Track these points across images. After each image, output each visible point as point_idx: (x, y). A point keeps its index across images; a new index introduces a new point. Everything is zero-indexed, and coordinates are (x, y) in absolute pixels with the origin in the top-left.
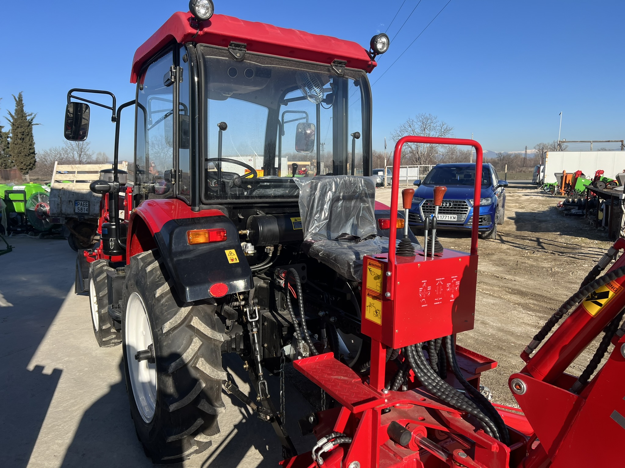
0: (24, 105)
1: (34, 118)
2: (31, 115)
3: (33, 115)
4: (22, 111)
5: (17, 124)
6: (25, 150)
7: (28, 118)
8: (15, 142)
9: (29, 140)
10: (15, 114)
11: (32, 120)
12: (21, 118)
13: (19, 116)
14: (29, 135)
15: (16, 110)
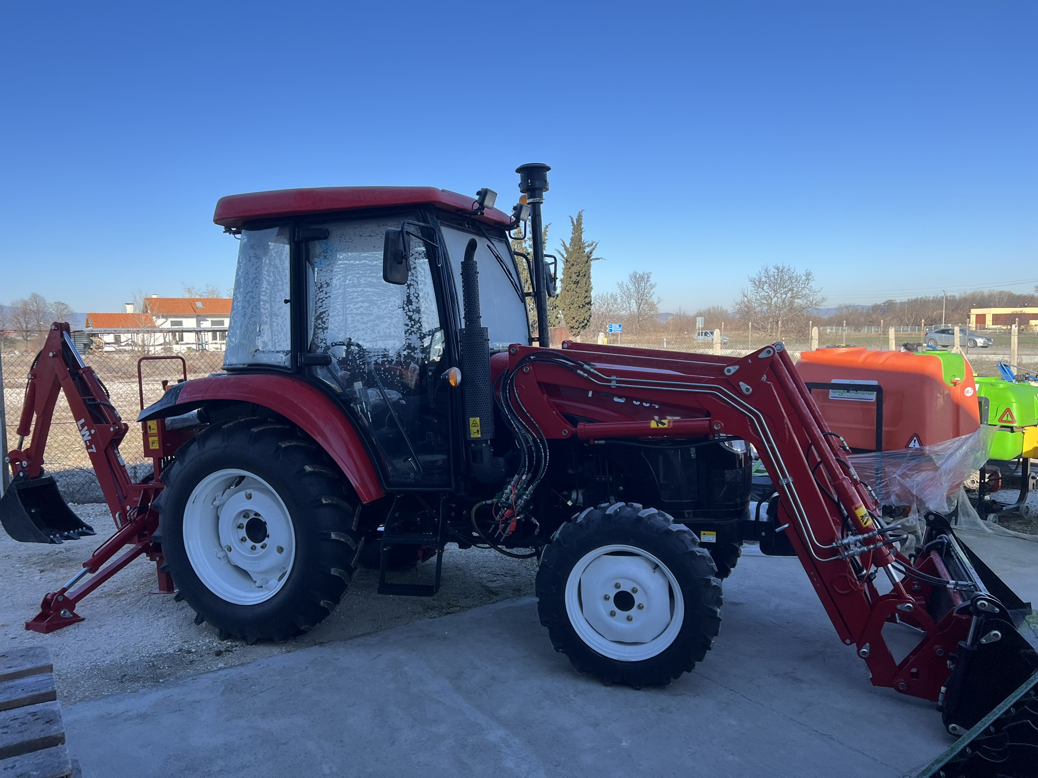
0: (583, 230)
1: (593, 249)
2: (592, 245)
3: (594, 244)
4: (580, 239)
5: (572, 260)
6: (579, 298)
7: (587, 250)
8: (567, 288)
9: (586, 283)
10: (570, 245)
11: (591, 253)
12: (578, 251)
13: (576, 248)
14: (586, 275)
15: (572, 239)
